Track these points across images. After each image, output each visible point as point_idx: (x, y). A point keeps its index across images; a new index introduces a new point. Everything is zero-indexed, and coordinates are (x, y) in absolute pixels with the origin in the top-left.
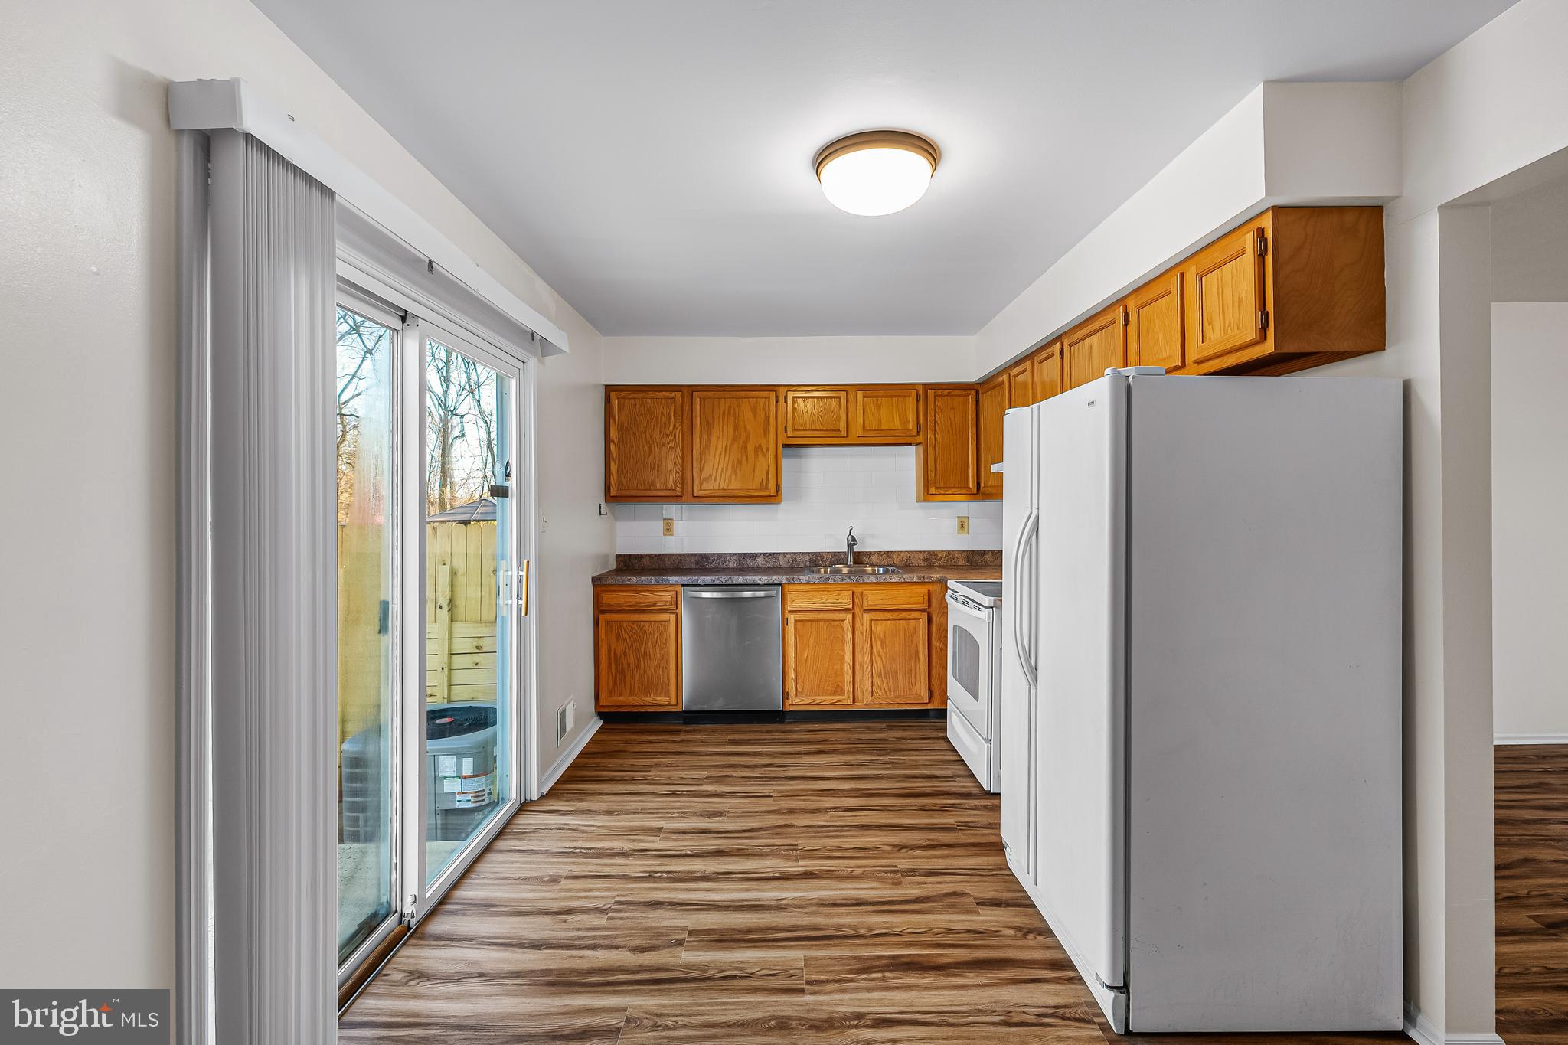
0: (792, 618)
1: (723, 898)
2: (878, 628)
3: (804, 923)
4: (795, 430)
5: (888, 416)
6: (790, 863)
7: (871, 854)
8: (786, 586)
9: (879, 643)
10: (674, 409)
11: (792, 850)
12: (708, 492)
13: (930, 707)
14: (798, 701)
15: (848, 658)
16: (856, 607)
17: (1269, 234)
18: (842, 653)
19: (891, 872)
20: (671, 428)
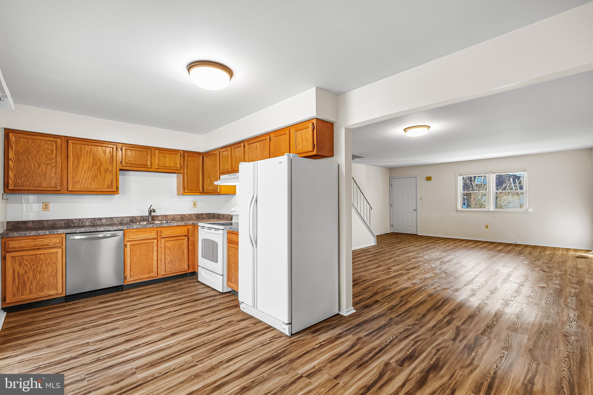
0: (128, 244)
1: (142, 354)
2: (168, 244)
3: (183, 347)
4: (126, 163)
5: (169, 162)
6: (163, 334)
7: (194, 321)
8: (126, 231)
9: (168, 250)
10: (56, 147)
11: (161, 329)
12: (78, 189)
13: (188, 272)
14: (131, 279)
15: (155, 257)
16: (159, 237)
17: (315, 124)
18: (152, 256)
19: (205, 323)
20: (54, 156)
